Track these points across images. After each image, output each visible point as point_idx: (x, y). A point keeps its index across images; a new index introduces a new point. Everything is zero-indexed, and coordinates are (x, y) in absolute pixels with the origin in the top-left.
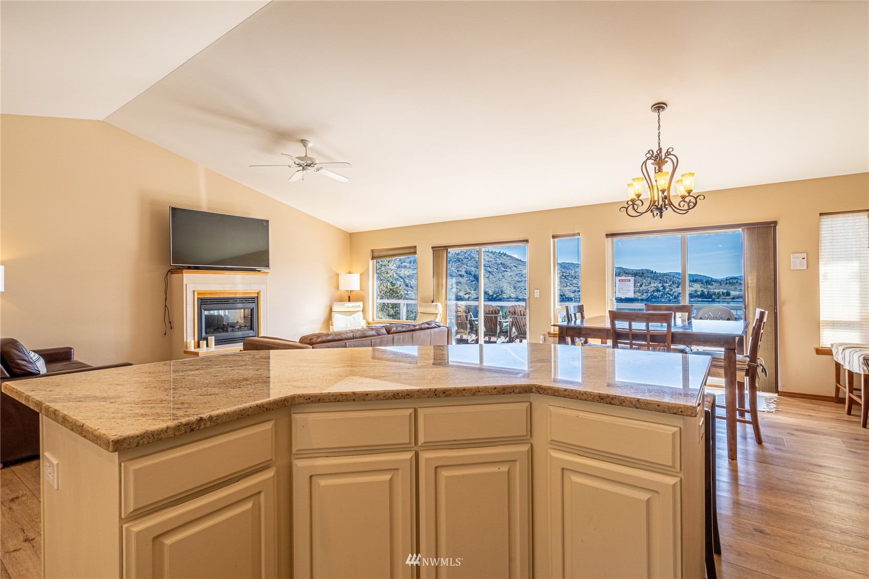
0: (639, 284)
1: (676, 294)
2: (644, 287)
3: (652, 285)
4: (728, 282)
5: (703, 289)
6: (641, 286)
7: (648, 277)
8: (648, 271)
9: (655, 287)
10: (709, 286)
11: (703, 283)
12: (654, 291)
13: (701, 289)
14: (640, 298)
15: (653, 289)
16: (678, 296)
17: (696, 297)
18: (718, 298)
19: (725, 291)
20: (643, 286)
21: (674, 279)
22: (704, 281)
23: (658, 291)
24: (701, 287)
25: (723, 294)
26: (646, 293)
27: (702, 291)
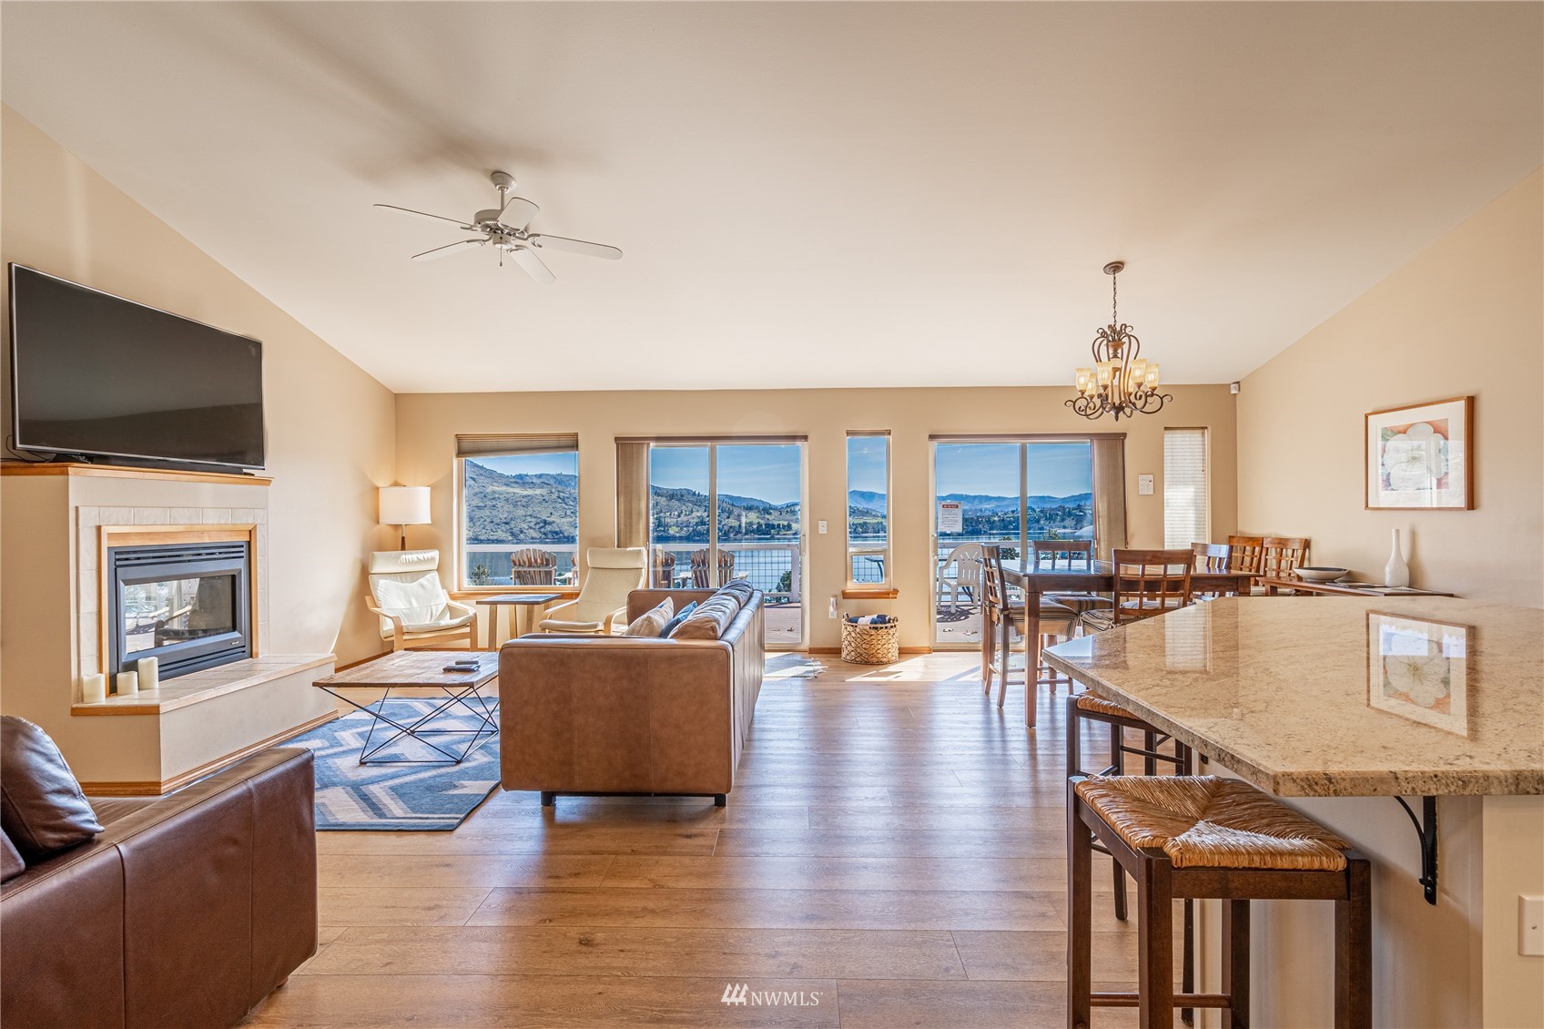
0: (676, 513)
1: (726, 528)
2: (683, 518)
3: (695, 514)
4: (789, 510)
5: (760, 520)
6: (679, 516)
7: (689, 501)
8: (688, 491)
9: (699, 517)
10: (767, 516)
11: (759, 511)
12: (697, 524)
13: (756, 521)
14: (678, 535)
15: (696, 520)
16: (729, 531)
17: (751, 532)
18: (778, 534)
19: (786, 523)
20: (682, 515)
21: (724, 505)
22: (761, 508)
23: (703, 523)
24: (758, 517)
25: (784, 526)
26: (686, 526)
27: (758, 523)
